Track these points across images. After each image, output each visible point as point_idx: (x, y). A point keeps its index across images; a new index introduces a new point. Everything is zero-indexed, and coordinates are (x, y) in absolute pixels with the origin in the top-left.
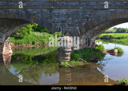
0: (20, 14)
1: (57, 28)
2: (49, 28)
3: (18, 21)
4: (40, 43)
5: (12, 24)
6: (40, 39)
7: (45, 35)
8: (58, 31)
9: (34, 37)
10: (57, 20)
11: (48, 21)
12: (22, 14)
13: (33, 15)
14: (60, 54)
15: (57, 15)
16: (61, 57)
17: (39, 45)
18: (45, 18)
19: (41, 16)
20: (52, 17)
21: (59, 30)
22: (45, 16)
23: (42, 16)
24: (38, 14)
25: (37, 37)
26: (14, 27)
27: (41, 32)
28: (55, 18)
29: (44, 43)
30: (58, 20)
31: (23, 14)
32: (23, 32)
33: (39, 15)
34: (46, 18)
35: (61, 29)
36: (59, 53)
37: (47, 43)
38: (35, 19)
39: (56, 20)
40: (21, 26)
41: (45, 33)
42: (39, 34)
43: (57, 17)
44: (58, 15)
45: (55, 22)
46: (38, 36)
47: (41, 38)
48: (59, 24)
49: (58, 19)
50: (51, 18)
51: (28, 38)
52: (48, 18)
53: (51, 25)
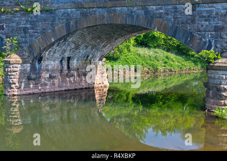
0: (135, 16)
1: (205, 43)
2: (188, 41)
3: (126, 29)
4: (149, 69)
5: (114, 34)
6: (149, 61)
7: (158, 55)
8: (206, 47)
9: (137, 57)
10: (204, 26)
11: (187, 28)
12: (138, 16)
13: (158, 17)
14: (211, 94)
15: (205, 16)
16: (212, 100)
17: (148, 73)
18: (180, 22)
19: (173, 19)
20: (194, 19)
21: (208, 45)
22: (180, 18)
23: (175, 18)
24: (168, 14)
25: (144, 58)
26: (116, 39)
27: (149, 47)
28: (201, 21)
29: (156, 70)
30: (207, 26)
31: (141, 16)
32: (118, 48)
33: (169, 17)
34: (182, 23)
35: (213, 44)
36: (207, 93)
37: (162, 71)
38: (161, 24)
39: (202, 26)
40: (126, 38)
41: (157, 50)
42: (146, 52)
43: (206, 21)
44: (209, 16)
45: (202, 29)
46: (146, 56)
47: (151, 60)
48: (210, 33)
49: (207, 23)
50: (193, 21)
51: (128, 59)
52: (187, 23)
53: (192, 36)
